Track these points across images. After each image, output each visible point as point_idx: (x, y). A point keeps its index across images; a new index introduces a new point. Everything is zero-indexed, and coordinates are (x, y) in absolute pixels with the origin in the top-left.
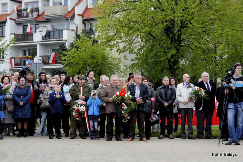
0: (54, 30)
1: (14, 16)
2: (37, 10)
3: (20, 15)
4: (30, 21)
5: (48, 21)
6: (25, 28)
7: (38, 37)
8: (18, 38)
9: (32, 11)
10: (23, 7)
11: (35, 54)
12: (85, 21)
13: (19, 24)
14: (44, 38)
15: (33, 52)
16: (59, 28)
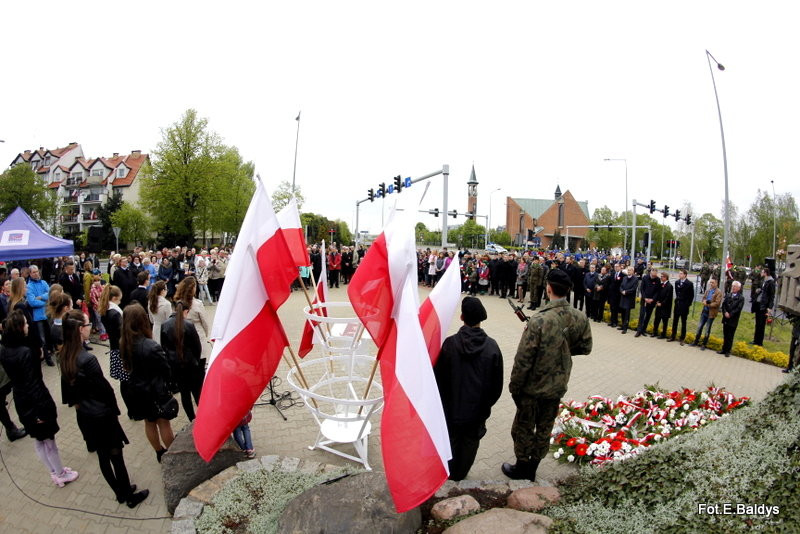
0: (92, 194)
1: (65, 183)
2: (81, 179)
3: (68, 183)
4: (75, 187)
5: (88, 187)
6: (71, 193)
7: (81, 199)
8: (67, 200)
9: (78, 180)
10: (71, 176)
11: (78, 212)
12: (114, 188)
13: (67, 189)
14: (85, 200)
15: (76, 210)
16: (95, 193)
